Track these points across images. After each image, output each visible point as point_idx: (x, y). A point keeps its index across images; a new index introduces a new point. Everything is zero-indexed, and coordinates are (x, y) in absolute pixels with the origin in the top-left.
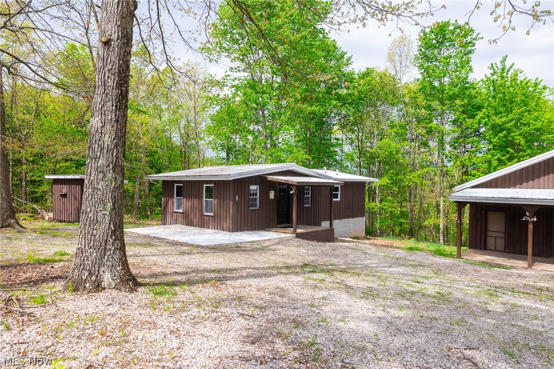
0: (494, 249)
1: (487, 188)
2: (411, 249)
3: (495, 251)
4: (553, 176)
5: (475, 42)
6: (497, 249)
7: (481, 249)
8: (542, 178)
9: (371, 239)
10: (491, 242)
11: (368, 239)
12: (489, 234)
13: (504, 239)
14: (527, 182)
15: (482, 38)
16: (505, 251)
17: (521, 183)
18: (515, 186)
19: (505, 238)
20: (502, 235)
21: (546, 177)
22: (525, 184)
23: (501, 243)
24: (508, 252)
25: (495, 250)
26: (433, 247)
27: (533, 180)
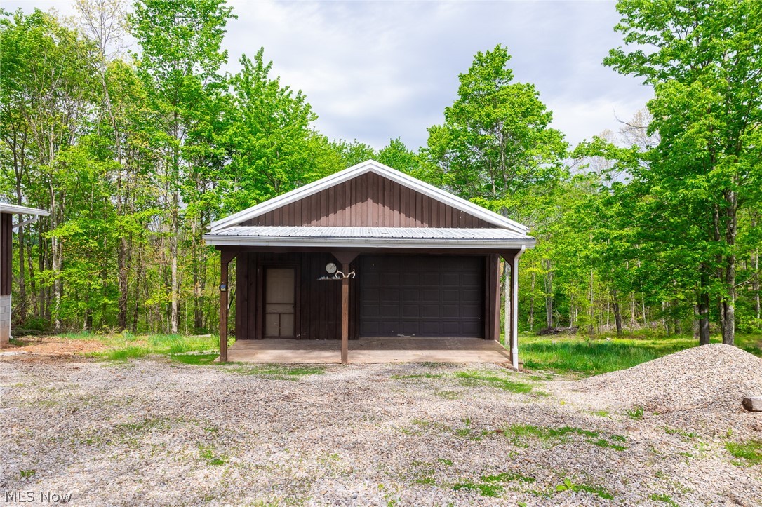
0: (277, 334)
1: (265, 225)
2: (121, 356)
3: (281, 339)
4: (362, 206)
5: (226, 19)
6: (282, 334)
7: (256, 338)
8: (348, 209)
9: (27, 343)
10: (272, 322)
11: (20, 344)
12: (270, 309)
13: (292, 316)
14: (327, 216)
15: (236, 17)
16: (295, 337)
17: (318, 218)
18: (309, 223)
19: (295, 314)
20: (290, 309)
21: (353, 206)
22: (324, 219)
23: (288, 324)
24: (300, 338)
25: (280, 337)
26: (165, 345)
27: (336, 212)
